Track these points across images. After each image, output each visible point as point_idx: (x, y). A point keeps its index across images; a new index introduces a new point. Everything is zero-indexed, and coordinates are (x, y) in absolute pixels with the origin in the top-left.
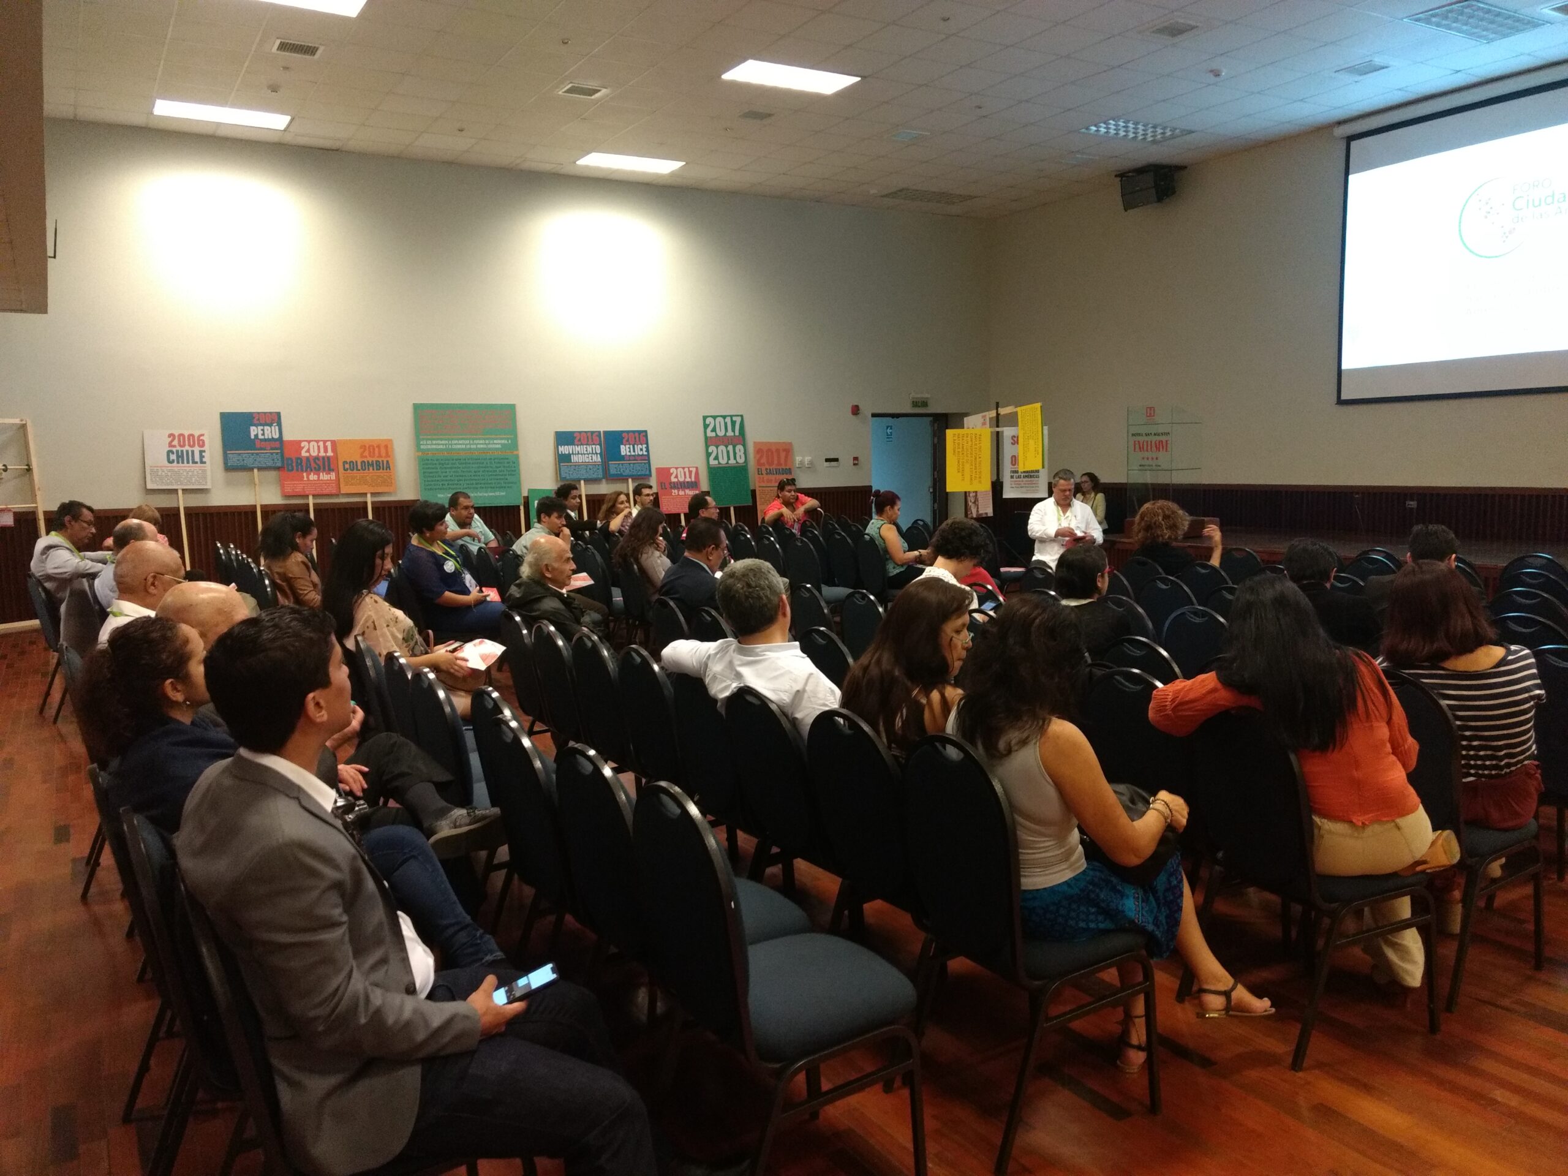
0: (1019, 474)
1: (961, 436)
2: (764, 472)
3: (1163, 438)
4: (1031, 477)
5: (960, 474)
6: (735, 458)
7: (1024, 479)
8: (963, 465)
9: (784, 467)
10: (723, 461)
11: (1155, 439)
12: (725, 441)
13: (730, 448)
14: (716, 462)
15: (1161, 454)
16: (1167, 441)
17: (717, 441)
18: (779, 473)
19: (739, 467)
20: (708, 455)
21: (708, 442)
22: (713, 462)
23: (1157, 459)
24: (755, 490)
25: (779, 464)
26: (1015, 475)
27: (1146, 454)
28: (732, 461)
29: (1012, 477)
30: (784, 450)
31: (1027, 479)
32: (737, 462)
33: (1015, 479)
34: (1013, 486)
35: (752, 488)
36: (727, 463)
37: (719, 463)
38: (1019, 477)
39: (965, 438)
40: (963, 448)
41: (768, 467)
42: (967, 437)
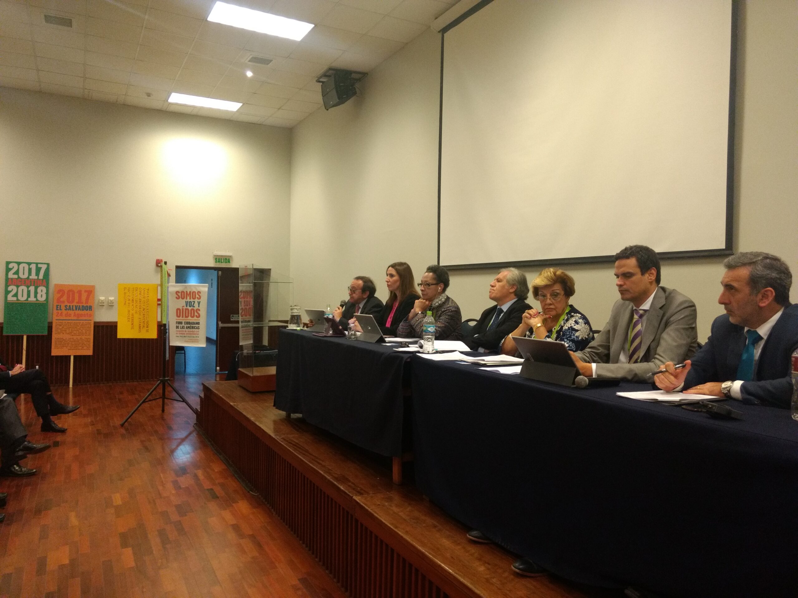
2: (63, 308)
5: (130, 323)
6: (36, 296)
9: (85, 305)
10: (22, 298)
12: (27, 282)
13: (32, 289)
14: (15, 299)
17: (18, 282)
18: (79, 309)
19: (38, 304)
20: (7, 292)
21: (8, 282)
22: (10, 298)
24: (52, 323)
25: (80, 301)
28: (32, 299)
30: (86, 291)
31: (190, 330)
32: (37, 300)
35: (50, 320)
36: (27, 300)
37: (18, 300)
41: (68, 305)
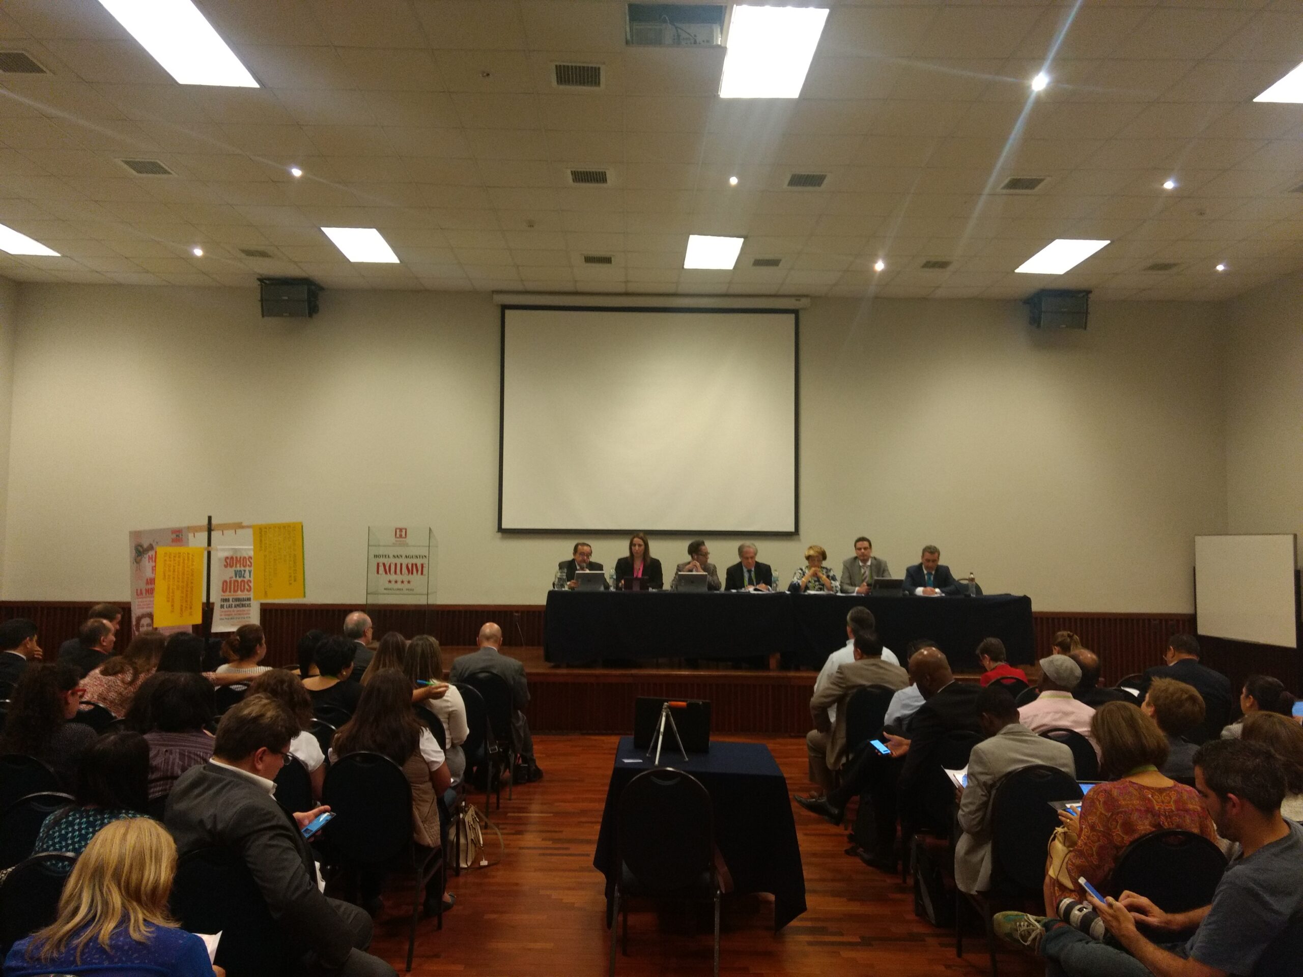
0: (231, 602)
1: (172, 557)
3: (419, 562)
4: (243, 606)
5: (170, 604)
7: (235, 609)
8: (173, 593)
11: (405, 561)
15: (416, 578)
16: (422, 565)
23: (409, 582)
26: (225, 603)
27: (393, 577)
29: (222, 606)
31: (239, 609)
33: (225, 609)
34: (223, 617)
38: (230, 606)
39: (177, 559)
40: (174, 571)
42: (179, 557)
